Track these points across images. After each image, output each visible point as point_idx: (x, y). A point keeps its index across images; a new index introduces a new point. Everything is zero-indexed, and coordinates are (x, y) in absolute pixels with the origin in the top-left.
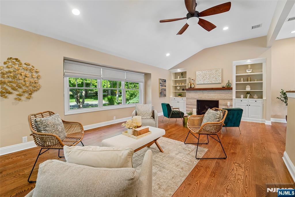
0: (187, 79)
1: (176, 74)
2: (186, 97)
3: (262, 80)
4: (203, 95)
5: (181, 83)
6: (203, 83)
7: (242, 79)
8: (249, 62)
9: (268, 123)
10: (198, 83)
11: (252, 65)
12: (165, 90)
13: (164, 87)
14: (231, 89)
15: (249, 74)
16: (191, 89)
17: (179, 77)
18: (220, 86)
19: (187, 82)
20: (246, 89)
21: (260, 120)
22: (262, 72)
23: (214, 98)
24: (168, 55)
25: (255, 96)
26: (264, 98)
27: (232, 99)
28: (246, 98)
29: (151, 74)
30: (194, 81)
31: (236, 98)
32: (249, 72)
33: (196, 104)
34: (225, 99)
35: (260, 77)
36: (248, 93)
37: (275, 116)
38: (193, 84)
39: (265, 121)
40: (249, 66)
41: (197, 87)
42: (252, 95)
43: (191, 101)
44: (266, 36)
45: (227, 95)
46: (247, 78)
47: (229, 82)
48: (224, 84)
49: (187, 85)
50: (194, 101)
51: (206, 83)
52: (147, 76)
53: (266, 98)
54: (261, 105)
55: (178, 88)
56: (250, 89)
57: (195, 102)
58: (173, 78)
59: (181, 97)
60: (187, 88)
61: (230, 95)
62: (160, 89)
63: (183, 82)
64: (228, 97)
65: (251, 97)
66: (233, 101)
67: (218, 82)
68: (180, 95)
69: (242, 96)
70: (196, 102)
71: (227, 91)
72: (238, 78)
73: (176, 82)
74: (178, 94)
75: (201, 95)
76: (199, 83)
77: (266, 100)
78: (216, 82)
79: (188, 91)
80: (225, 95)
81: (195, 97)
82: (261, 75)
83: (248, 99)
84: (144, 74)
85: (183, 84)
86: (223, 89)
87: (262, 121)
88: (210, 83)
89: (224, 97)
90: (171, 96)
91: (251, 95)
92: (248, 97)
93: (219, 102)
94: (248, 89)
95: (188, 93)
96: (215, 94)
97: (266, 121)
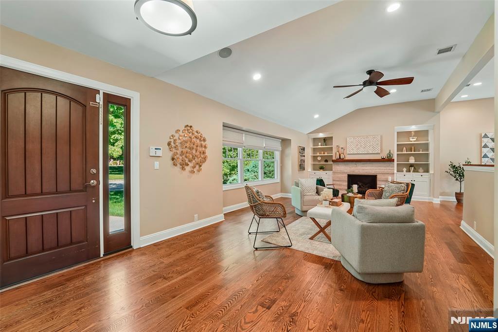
0: (334, 146)
1: (315, 140)
2: (332, 170)
3: (427, 149)
4: (356, 168)
5: (322, 152)
6: (356, 153)
7: (405, 148)
8: (413, 128)
9: (437, 201)
10: (349, 153)
11: (416, 132)
12: (304, 162)
13: (303, 158)
14: (393, 161)
15: (413, 142)
16: (340, 160)
17: (320, 144)
18: (378, 157)
19: (334, 150)
20: (410, 161)
21: (427, 198)
22: (428, 141)
23: (370, 172)
24: (316, 116)
25: (421, 170)
26: (431, 171)
27: (394, 174)
28: (410, 171)
29: (290, 140)
30: (344, 150)
31: (397, 172)
32: (413, 140)
33: (347, 180)
34: (385, 174)
35: (426, 146)
36: (412, 165)
37: (443, 194)
38: (343, 154)
39: (432, 200)
40: (413, 133)
41: (348, 157)
42: (417, 169)
43: (340, 175)
44: (434, 99)
45: (388, 168)
46: (410, 147)
47: (390, 152)
48: (384, 155)
49: (334, 154)
50: (343, 176)
51: (361, 153)
52: (285, 142)
53: (434, 172)
54: (428, 180)
55: (319, 158)
56: (414, 161)
57: (345, 177)
58: (311, 146)
59: (324, 170)
60: (334, 158)
61: (391, 168)
62: (299, 161)
63: (326, 151)
64: (389, 171)
65: (415, 171)
66: (395, 175)
67: (376, 152)
68: (322, 168)
69: (405, 170)
70: (347, 178)
71: (387, 164)
72: (400, 147)
73: (315, 150)
74: (319, 166)
75: (354, 168)
76: (351, 153)
77: (433, 174)
78: (374, 152)
79: (335, 163)
80: (385, 168)
81: (346, 171)
82: (427, 145)
83: (411, 173)
84: (281, 140)
85: (326, 153)
86: (383, 160)
87: (429, 199)
88: (366, 152)
89: (383, 170)
90: (310, 170)
91: (415, 168)
92: (412, 171)
93: (378, 176)
94: (412, 161)
95: (336, 166)
96: (371, 167)
97: (435, 199)
